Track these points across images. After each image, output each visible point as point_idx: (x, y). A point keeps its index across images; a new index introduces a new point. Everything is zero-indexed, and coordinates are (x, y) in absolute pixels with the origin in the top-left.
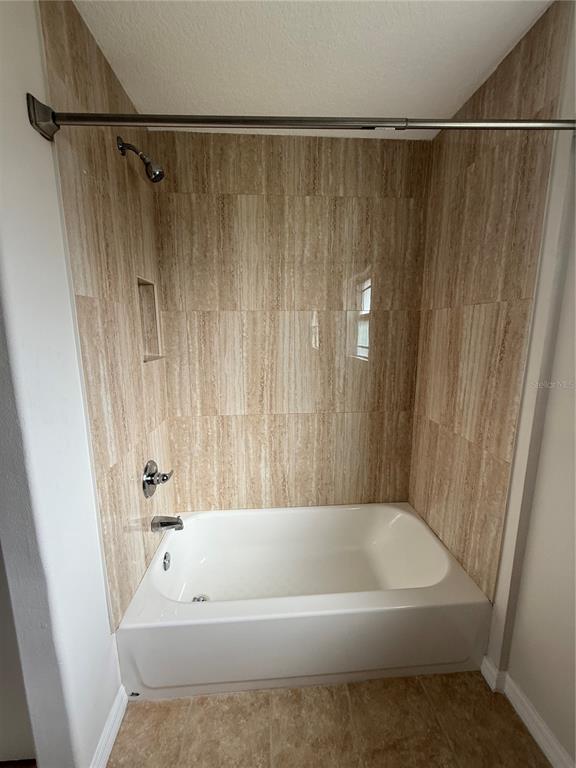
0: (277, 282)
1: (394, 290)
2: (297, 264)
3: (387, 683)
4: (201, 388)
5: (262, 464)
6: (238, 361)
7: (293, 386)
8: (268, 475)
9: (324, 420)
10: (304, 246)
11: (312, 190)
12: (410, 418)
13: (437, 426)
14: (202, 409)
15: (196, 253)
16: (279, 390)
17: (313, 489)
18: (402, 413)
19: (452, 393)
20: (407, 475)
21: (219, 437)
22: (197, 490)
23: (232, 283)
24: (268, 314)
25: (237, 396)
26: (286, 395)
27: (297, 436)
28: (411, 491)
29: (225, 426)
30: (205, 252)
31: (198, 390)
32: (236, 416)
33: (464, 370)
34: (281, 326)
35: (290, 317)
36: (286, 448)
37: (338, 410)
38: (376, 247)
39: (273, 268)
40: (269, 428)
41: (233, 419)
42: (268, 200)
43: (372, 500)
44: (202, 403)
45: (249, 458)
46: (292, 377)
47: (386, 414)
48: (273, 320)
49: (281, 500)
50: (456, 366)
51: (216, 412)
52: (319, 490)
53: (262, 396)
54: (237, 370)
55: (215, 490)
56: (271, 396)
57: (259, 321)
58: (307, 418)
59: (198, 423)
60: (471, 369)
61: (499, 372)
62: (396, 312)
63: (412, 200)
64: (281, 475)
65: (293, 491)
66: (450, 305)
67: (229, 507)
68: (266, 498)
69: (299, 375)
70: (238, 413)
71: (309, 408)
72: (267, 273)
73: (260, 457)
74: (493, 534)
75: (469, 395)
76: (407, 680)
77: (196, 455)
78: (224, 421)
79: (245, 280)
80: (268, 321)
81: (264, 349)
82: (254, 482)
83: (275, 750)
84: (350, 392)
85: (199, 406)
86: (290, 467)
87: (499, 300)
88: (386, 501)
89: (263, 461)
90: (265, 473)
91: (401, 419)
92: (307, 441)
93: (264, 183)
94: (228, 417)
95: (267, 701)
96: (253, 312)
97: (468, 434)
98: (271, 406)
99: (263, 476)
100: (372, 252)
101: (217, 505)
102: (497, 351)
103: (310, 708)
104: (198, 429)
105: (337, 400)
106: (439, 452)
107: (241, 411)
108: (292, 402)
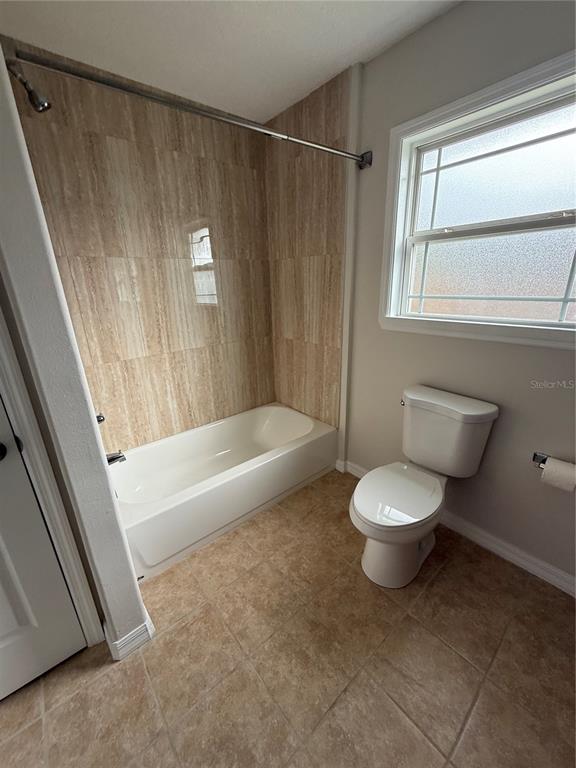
0: (158, 231)
1: (251, 244)
2: (174, 214)
3: (296, 494)
4: (99, 337)
5: (169, 399)
6: (132, 306)
7: (185, 325)
8: (176, 406)
9: (213, 352)
10: (178, 199)
11: (178, 146)
12: (270, 341)
13: (291, 341)
14: (103, 356)
15: (68, 193)
16: (174, 331)
17: (213, 408)
18: (265, 338)
19: (301, 317)
20: (273, 383)
21: (124, 380)
22: (111, 436)
23: (114, 228)
24: (154, 260)
25: (137, 341)
26: (180, 334)
27: (194, 368)
28: (277, 393)
29: (130, 369)
30: (78, 192)
31: (95, 339)
32: (138, 359)
33: (307, 300)
34: (168, 272)
35: (175, 264)
36: (187, 379)
37: (222, 342)
38: (234, 207)
39: (153, 217)
40: (171, 364)
41: (136, 362)
42: (139, 148)
43: (254, 406)
44: (102, 351)
45: (157, 395)
46: (184, 319)
47: (256, 341)
48: (159, 267)
49: (189, 424)
50: (302, 298)
51: (118, 358)
52: (217, 408)
53: (160, 337)
54: (133, 315)
55: (129, 431)
56: (168, 336)
57: (147, 267)
58: (200, 351)
59: (101, 371)
60: (311, 298)
61: (329, 297)
62: (253, 262)
63: (255, 171)
64: (186, 403)
65: (197, 415)
66: (292, 256)
67: (145, 441)
68: (176, 425)
69: (189, 315)
70: (140, 356)
71: (201, 344)
72: (148, 220)
73: (166, 391)
74: (334, 392)
75: (312, 315)
76: (306, 488)
77: (104, 402)
78: (127, 366)
79: (127, 226)
80: (156, 268)
81: (155, 294)
82: (164, 415)
83: (254, 546)
84: (229, 325)
85: (99, 354)
86: (192, 395)
87: (324, 253)
88: (263, 405)
89: (169, 395)
90: (173, 405)
91: (266, 342)
92: (202, 371)
93: (132, 129)
94: (131, 361)
95: (236, 533)
96: (140, 259)
97: (314, 340)
98: (169, 345)
99: (171, 407)
100: (232, 211)
101: (133, 443)
102: (327, 285)
103: (263, 522)
104: (101, 376)
105: (221, 334)
106: (295, 358)
107: (143, 353)
108: (187, 340)
